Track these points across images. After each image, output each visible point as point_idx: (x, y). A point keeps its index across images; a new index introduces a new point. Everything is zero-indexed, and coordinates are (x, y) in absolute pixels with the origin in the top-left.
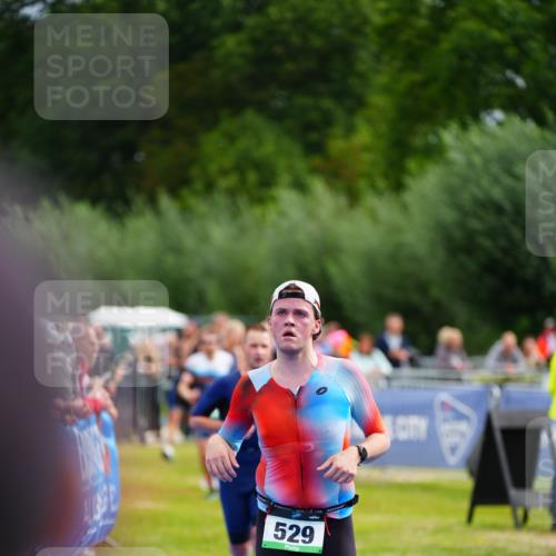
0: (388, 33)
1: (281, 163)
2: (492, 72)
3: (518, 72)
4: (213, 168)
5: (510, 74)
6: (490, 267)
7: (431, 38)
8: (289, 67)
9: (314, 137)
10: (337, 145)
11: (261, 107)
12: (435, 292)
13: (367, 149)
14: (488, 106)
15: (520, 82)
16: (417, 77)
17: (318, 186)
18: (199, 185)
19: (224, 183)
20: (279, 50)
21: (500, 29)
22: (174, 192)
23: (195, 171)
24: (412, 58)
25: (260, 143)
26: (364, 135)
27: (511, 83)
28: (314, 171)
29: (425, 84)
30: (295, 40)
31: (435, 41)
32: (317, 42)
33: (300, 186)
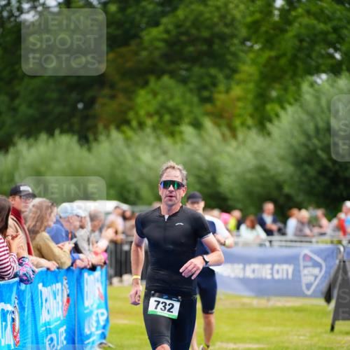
0: (254, 27)
1: (185, 109)
2: (320, 49)
3: (336, 50)
4: (142, 112)
5: (331, 51)
6: (323, 172)
7: (280, 29)
8: (191, 49)
9: (206, 94)
10: (220, 97)
11: (172, 74)
12: (287, 190)
13: (239, 99)
14: (318, 70)
15: (338, 56)
16: (273, 54)
17: (208, 123)
18: (134, 123)
19: (149, 122)
20: (184, 38)
21: (325, 23)
22: (118, 128)
23: (131, 115)
24: (269, 43)
25: (172, 97)
26: (237, 91)
27: (332, 57)
28: (207, 114)
29: (278, 58)
30: (194, 32)
31: (283, 31)
32: (205, 34)
33: (197, 125)
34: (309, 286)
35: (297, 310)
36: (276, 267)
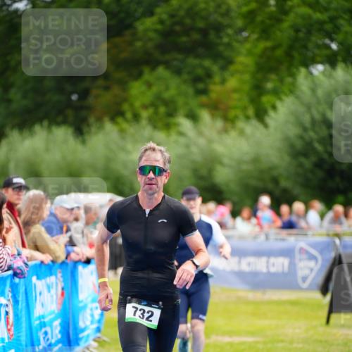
0: (250, 16)
1: (180, 101)
2: (317, 39)
3: (332, 40)
4: (137, 104)
5: (327, 41)
6: (319, 164)
7: (277, 19)
8: (184, 39)
9: (201, 86)
10: (216, 90)
11: (167, 65)
13: (235, 90)
14: (314, 61)
15: (334, 46)
16: (269, 44)
17: (205, 115)
18: (129, 115)
19: (145, 114)
20: (178, 28)
21: (321, 12)
22: (113, 119)
23: (126, 107)
24: (265, 33)
25: (167, 88)
26: (232, 83)
27: (328, 47)
28: (203, 106)
29: (274, 48)
30: (188, 21)
31: (279, 21)
32: (201, 24)
33: (193, 117)
34: (304, 279)
35: (294, 303)
36: (272, 260)
